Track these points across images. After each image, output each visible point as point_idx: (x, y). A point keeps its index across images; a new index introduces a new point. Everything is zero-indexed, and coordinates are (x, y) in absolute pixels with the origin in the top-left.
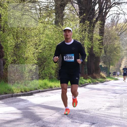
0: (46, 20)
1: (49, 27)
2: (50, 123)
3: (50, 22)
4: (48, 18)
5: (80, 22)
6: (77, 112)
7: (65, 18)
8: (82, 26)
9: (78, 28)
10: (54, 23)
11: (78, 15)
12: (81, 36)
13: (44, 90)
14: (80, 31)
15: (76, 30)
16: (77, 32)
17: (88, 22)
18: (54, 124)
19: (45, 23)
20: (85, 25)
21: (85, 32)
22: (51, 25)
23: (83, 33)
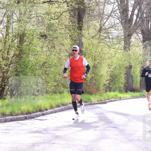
0: (117, 46)
1: (119, 52)
2: (120, 125)
3: (120, 48)
4: (119, 45)
5: (143, 48)
6: (141, 117)
7: (132, 45)
8: (145, 51)
9: (141, 52)
10: (123, 49)
11: (142, 43)
12: (144, 59)
13: (115, 100)
14: (143, 55)
15: (140, 54)
16: (140, 55)
17: (150, 48)
18: (123, 126)
19: (116, 49)
20: (147, 50)
21: (147, 56)
22: (121, 50)
23: (146, 56)
